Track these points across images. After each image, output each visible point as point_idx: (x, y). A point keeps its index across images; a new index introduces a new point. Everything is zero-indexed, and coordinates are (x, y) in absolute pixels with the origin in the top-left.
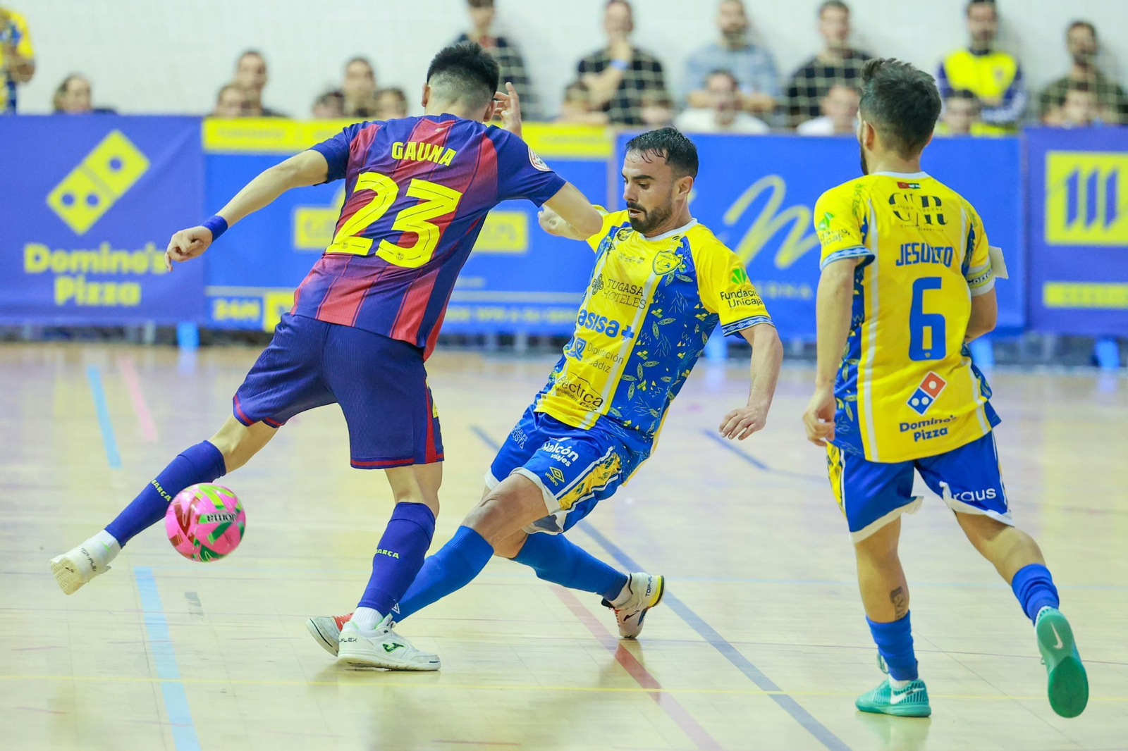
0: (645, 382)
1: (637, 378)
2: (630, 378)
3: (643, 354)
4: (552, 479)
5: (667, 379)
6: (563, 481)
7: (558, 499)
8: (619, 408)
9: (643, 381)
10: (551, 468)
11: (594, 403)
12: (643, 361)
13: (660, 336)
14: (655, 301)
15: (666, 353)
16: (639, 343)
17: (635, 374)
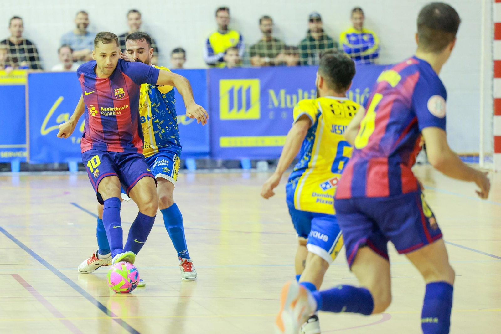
0: (163, 129)
1: (159, 130)
2: (157, 131)
3: (157, 121)
4: (166, 171)
5: (171, 123)
6: (170, 170)
7: (173, 177)
8: (160, 144)
9: (162, 129)
10: (163, 168)
11: (150, 147)
12: (158, 123)
13: (159, 111)
14: (151, 102)
15: (164, 115)
16: (153, 118)
17: (158, 129)
